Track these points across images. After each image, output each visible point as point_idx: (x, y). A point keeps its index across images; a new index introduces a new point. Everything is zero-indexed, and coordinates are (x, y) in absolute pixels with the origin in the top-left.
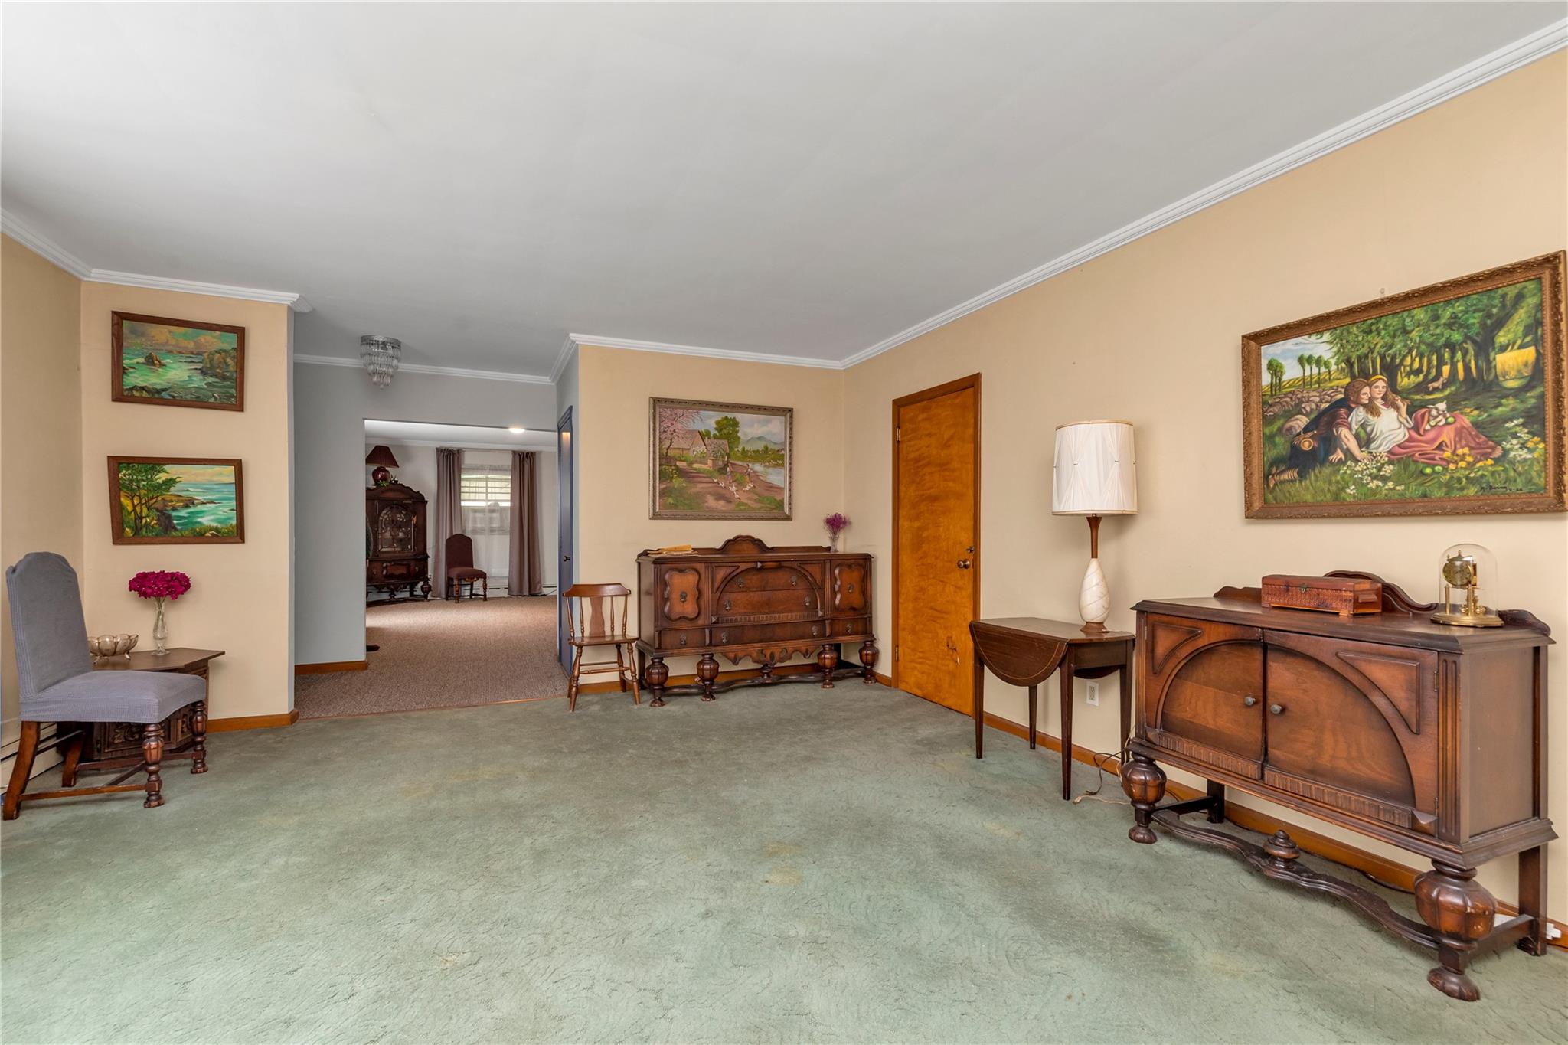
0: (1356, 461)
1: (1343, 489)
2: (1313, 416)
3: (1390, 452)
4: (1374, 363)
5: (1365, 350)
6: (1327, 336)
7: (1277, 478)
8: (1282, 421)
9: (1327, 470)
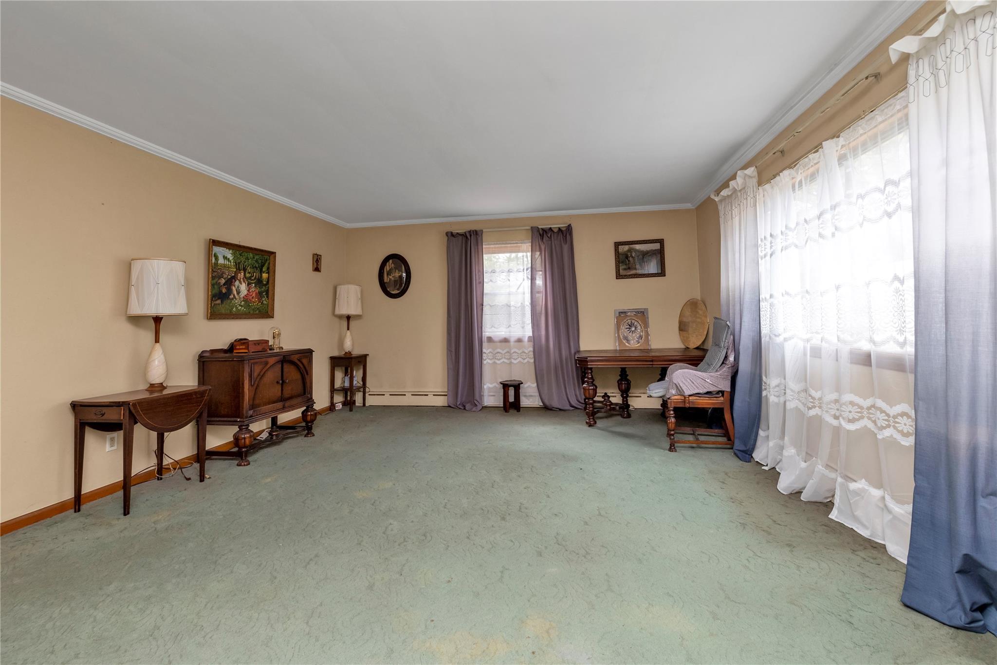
0: (236, 299)
1: (232, 309)
2: (226, 280)
3: (243, 297)
4: (241, 267)
5: (239, 261)
6: (231, 252)
7: (215, 302)
8: (217, 279)
9: (229, 301)
